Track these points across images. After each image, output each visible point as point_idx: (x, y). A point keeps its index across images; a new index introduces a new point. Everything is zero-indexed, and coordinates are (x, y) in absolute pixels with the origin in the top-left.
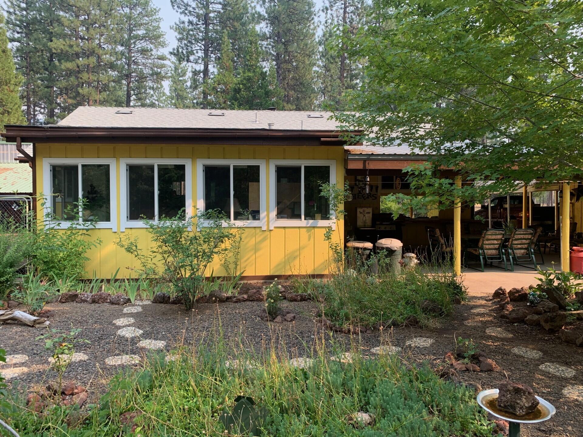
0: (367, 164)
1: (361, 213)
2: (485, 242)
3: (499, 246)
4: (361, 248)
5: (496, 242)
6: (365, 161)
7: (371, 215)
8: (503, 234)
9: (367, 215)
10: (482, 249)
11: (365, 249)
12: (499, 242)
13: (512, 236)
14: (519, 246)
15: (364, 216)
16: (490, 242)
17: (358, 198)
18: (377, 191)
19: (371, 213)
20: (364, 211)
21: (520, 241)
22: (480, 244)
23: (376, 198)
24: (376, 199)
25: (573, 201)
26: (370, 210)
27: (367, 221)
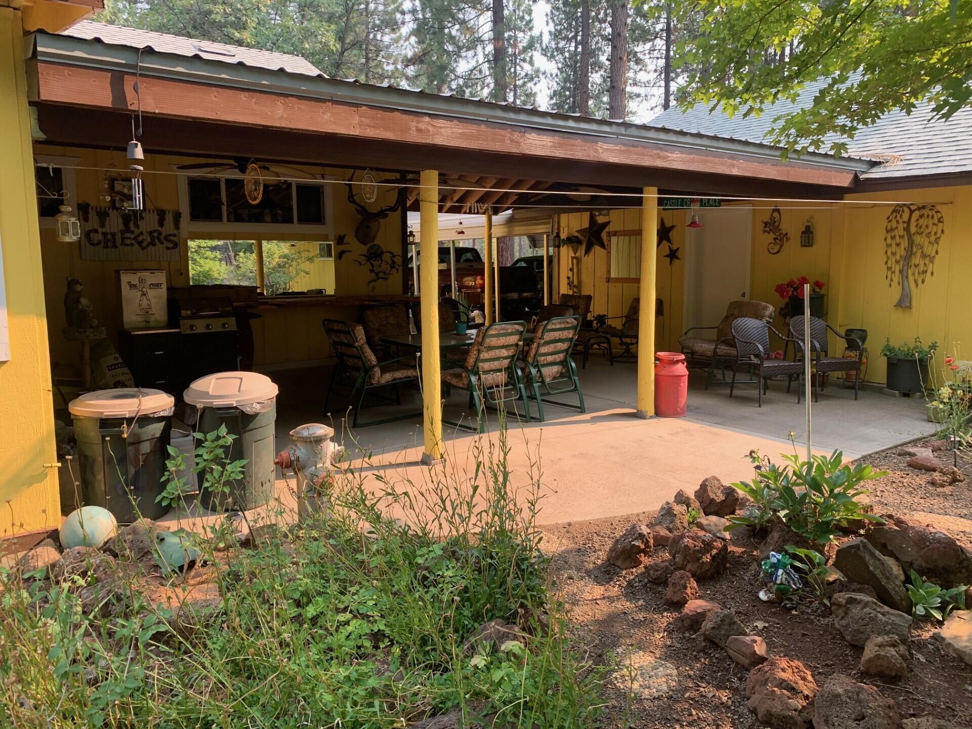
0: (128, 89)
1: (132, 286)
2: (482, 356)
3: (511, 362)
4: (130, 421)
5: (504, 353)
6: (118, 77)
7: (163, 292)
8: (521, 333)
9: (151, 293)
10: (477, 373)
11: (145, 420)
12: (511, 352)
13: (539, 334)
14: (550, 358)
15: (144, 294)
16: (492, 354)
17: (123, 244)
18: (177, 226)
19: (164, 287)
20: (141, 281)
21: (552, 346)
22: (471, 361)
23: (176, 245)
24: (178, 247)
25: (578, 254)
26: (160, 278)
27: (154, 311)
